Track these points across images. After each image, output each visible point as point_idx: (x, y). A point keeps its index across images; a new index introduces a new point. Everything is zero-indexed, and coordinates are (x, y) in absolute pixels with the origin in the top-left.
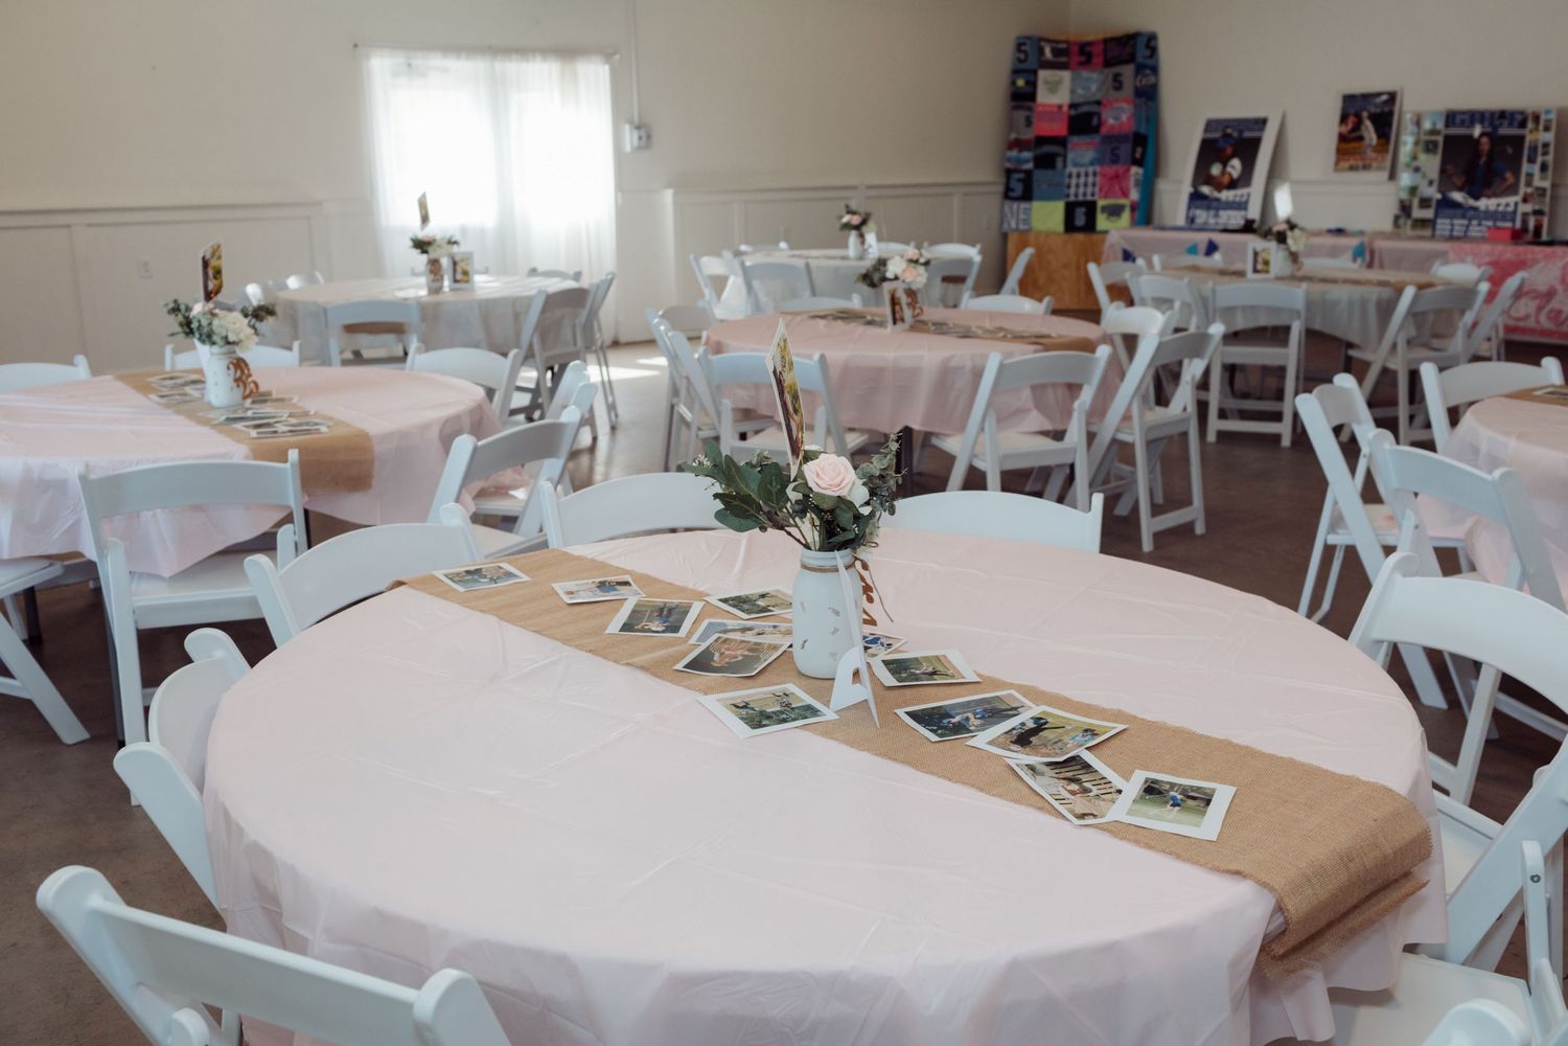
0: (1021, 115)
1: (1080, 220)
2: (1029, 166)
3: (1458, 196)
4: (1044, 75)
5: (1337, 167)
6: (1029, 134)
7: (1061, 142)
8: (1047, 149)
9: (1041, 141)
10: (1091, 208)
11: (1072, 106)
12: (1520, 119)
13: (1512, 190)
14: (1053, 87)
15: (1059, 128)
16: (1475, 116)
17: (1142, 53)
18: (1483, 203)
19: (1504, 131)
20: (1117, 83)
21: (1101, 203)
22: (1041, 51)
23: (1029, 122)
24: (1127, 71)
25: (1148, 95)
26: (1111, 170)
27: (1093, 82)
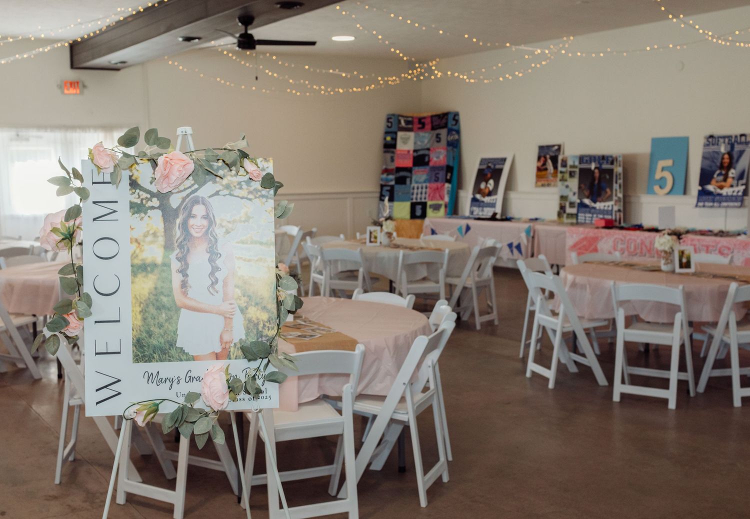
0: (389, 155)
1: (419, 212)
2: (393, 183)
3: (587, 201)
4: (400, 134)
5: (537, 186)
6: (392, 166)
7: (409, 170)
8: (402, 174)
9: (399, 169)
10: (424, 205)
11: (415, 151)
12: (612, 160)
13: (609, 198)
14: (405, 141)
15: (408, 163)
16: (592, 158)
17: (451, 123)
18: (599, 205)
19: (605, 166)
20: (438, 139)
21: (429, 203)
22: (399, 122)
23: (392, 160)
24: (443, 132)
25: (455, 145)
26: (434, 185)
27: (425, 138)
